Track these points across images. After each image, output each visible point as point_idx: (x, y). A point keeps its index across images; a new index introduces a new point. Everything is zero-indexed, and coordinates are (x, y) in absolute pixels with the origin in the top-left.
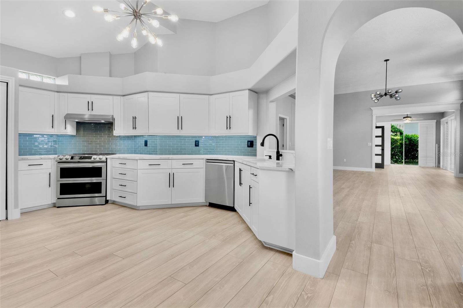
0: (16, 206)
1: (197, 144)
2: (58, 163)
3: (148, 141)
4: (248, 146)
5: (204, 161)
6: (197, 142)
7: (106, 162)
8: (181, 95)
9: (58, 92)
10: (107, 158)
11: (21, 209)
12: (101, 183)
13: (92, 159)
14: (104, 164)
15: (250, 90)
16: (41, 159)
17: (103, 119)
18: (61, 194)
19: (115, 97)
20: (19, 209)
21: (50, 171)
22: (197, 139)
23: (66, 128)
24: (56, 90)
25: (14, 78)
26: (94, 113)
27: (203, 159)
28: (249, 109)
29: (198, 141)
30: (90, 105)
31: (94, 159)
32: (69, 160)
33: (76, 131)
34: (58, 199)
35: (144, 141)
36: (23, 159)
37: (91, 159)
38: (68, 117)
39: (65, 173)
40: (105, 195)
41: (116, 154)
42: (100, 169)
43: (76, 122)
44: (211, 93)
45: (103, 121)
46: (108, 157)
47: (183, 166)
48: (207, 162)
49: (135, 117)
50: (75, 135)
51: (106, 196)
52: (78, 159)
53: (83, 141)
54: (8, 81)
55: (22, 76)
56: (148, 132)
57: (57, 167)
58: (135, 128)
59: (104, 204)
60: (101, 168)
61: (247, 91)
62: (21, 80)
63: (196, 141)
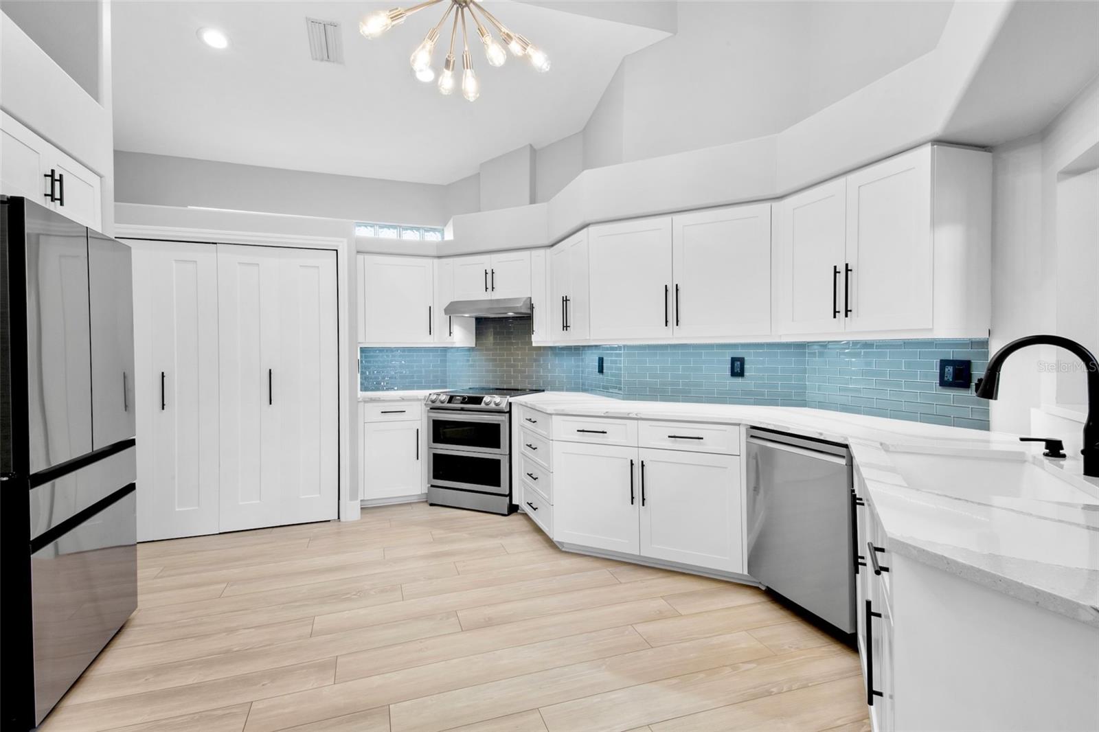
0: (354, 496)
1: (737, 370)
2: (431, 409)
3: (605, 358)
4: (943, 383)
5: (743, 430)
6: (739, 363)
7: (510, 412)
8: (676, 217)
9: (439, 257)
10: (510, 404)
11: (361, 501)
12: (499, 461)
13: (483, 405)
14: (505, 418)
15: (938, 142)
16: (403, 399)
17: (510, 309)
18: (435, 477)
19: (535, 252)
20: (359, 500)
21: (417, 425)
22: (738, 353)
23: (450, 333)
24: (435, 254)
25: (345, 240)
26: (496, 295)
27: (739, 425)
28: (933, 224)
29: (742, 361)
30: (490, 279)
31: (487, 404)
32: (446, 405)
33: (476, 338)
34: (432, 486)
35: (597, 358)
36: (372, 400)
37: (480, 403)
38: (453, 309)
39: (441, 431)
40: (507, 493)
41: (543, 391)
42: (496, 428)
43: (474, 319)
44: (779, 191)
45: (511, 314)
46: (511, 400)
47: (670, 444)
48: (752, 436)
49: (566, 297)
50: (474, 346)
51: (510, 495)
52: (459, 402)
53: (487, 360)
54: (337, 246)
55: (364, 232)
56: (588, 338)
57: (429, 417)
58: (567, 327)
59: (507, 513)
60: (498, 426)
61: (927, 149)
62: (359, 241)
63: (733, 360)
